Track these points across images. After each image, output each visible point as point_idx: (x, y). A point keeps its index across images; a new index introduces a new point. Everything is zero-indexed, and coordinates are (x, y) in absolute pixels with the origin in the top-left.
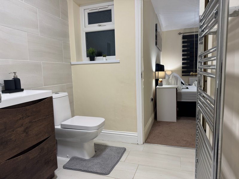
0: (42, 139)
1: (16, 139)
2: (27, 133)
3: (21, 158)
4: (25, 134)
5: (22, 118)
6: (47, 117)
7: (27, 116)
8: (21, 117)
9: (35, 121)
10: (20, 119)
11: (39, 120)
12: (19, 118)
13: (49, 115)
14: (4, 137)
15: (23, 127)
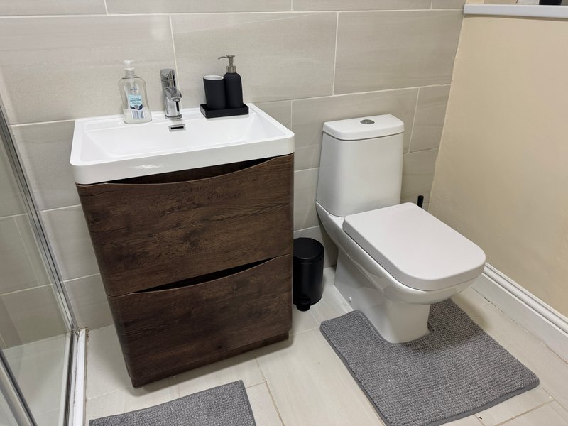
0: (244, 263)
1: (160, 255)
2: (193, 244)
3: (178, 293)
4: (187, 245)
5: (179, 208)
6: (265, 210)
7: (194, 203)
8: (175, 204)
9: (219, 218)
10: (172, 210)
11: (234, 217)
12: (168, 207)
13: (271, 207)
14: (124, 245)
15: (180, 230)
